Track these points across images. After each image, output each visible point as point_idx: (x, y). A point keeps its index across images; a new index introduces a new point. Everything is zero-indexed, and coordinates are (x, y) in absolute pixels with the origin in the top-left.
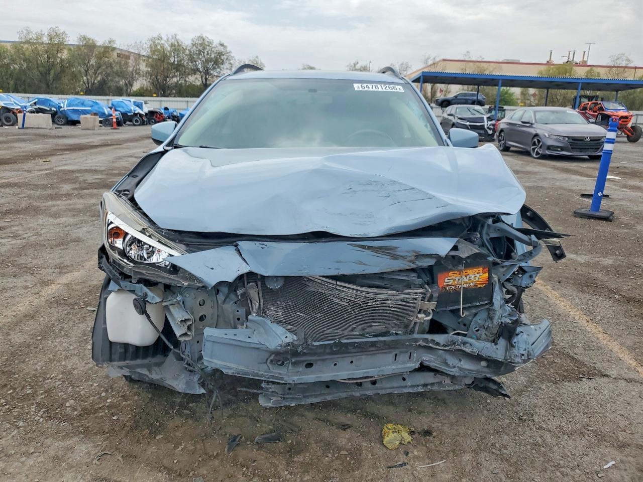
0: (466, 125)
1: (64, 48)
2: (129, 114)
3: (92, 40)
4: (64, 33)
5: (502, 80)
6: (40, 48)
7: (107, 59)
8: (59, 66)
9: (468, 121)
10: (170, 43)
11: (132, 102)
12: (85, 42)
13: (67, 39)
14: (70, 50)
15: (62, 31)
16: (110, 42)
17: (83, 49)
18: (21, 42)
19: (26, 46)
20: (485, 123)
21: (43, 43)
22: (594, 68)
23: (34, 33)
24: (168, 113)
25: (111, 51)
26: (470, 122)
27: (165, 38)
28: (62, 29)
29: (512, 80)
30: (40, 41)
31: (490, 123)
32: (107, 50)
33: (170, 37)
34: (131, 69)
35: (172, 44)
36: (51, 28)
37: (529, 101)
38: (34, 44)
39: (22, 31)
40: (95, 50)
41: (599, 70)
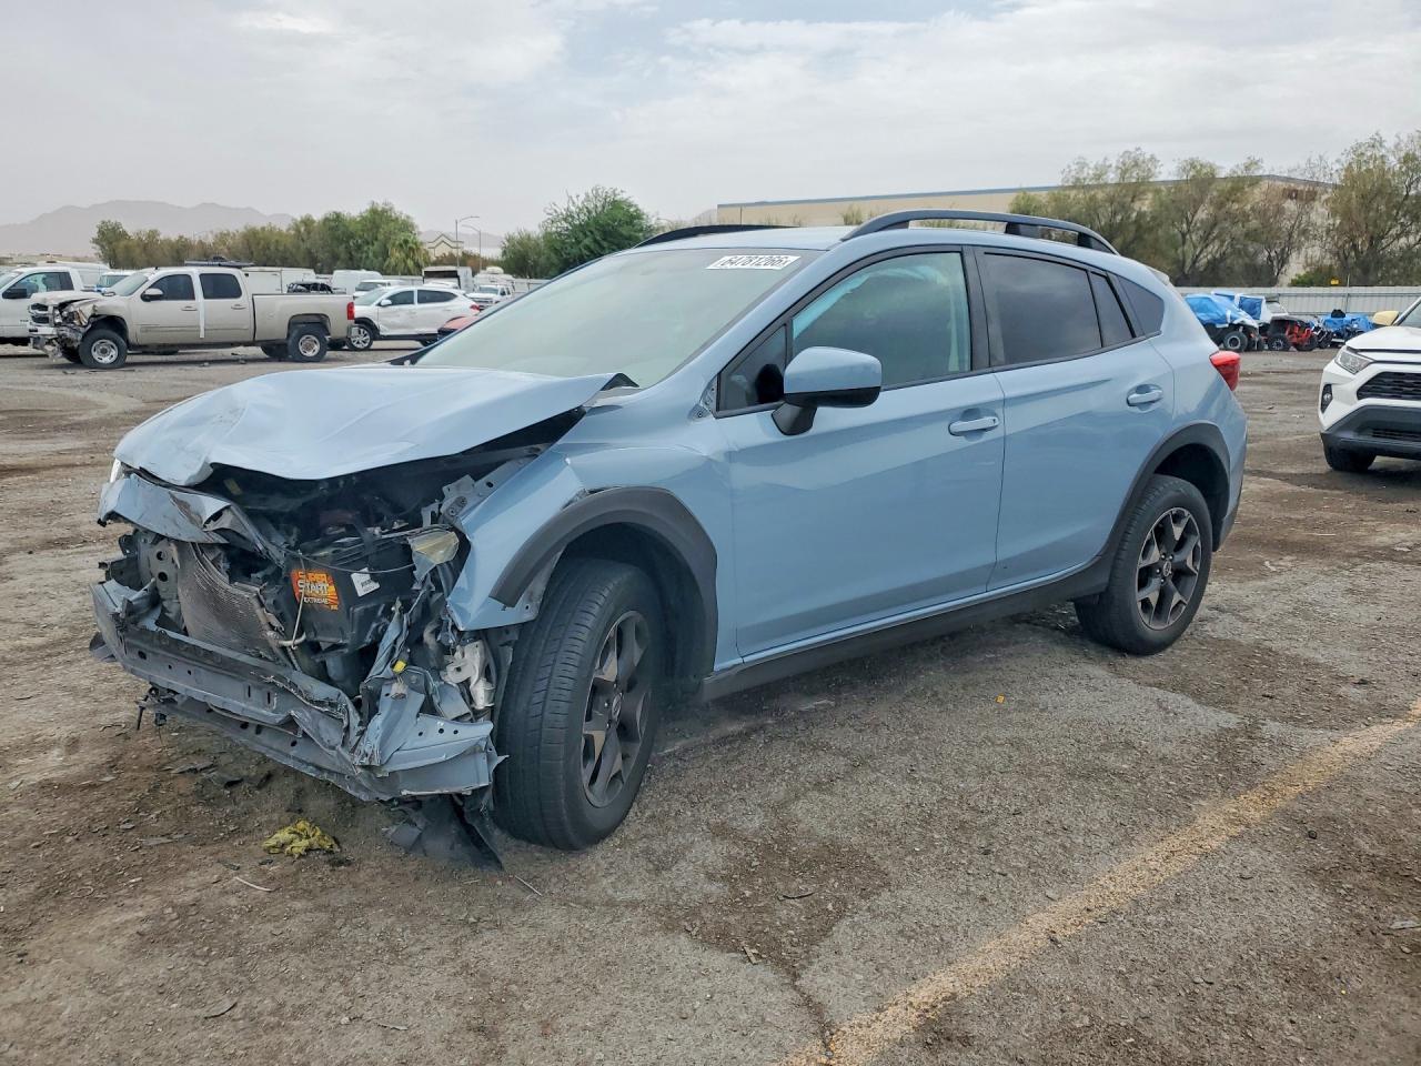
1: (1148, 190)
2: (1218, 326)
3: (1211, 167)
4: (1153, 159)
6: (1100, 195)
7: (1236, 206)
8: (1133, 228)
10: (1402, 154)
11: (1237, 301)
12: (1191, 173)
13: (1157, 170)
14: (1158, 192)
15: (1148, 156)
16: (1247, 168)
17: (1185, 187)
18: (1064, 188)
19: (1073, 193)
21: (1106, 185)
23: (1092, 166)
24: (1339, 325)
25: (1250, 186)
27: (1390, 143)
28: (1148, 150)
30: (1101, 182)
32: (1239, 185)
33: (1404, 137)
34: (1287, 224)
35: (1407, 154)
36: (1126, 152)
38: (1089, 187)
39: (1069, 167)
40: (1213, 186)
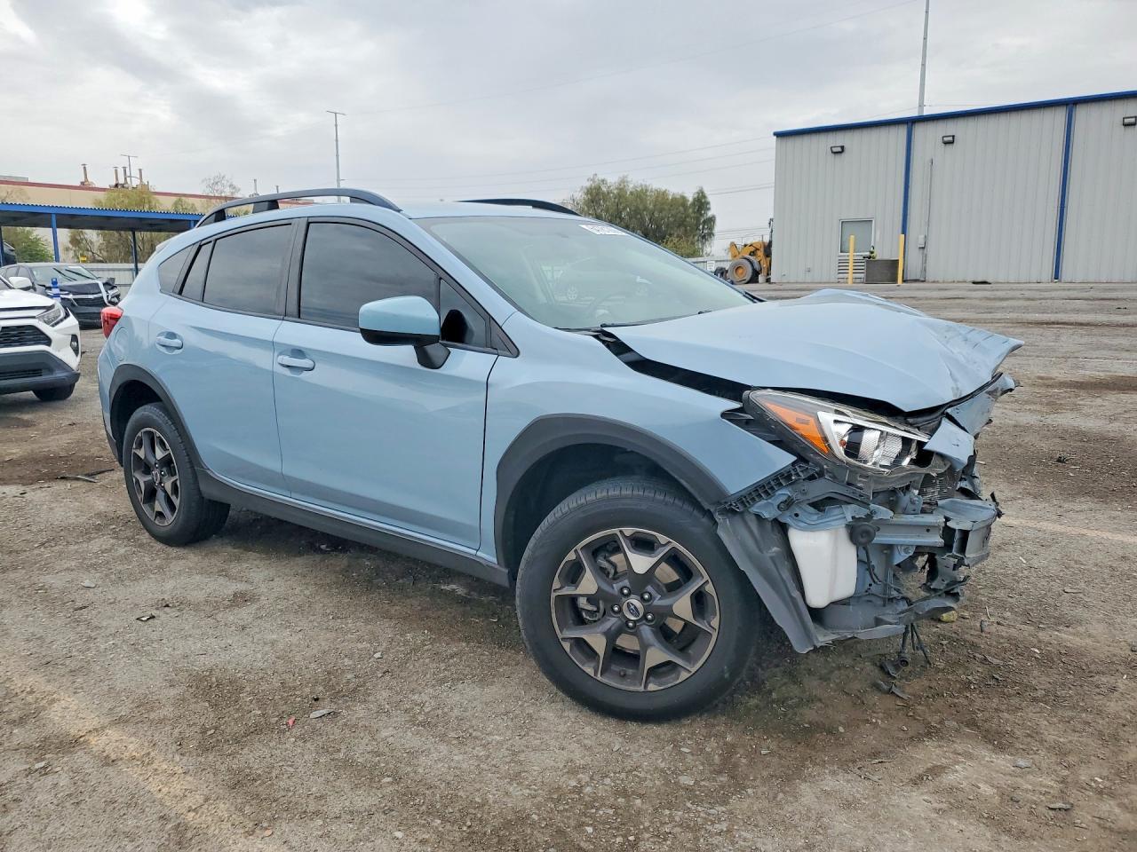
0: (68, 299)
5: (56, 214)
9: (70, 292)
20: (104, 294)
22: (183, 198)
26: (74, 294)
29: (73, 216)
31: (111, 292)
37: (90, 253)
41: (191, 200)
